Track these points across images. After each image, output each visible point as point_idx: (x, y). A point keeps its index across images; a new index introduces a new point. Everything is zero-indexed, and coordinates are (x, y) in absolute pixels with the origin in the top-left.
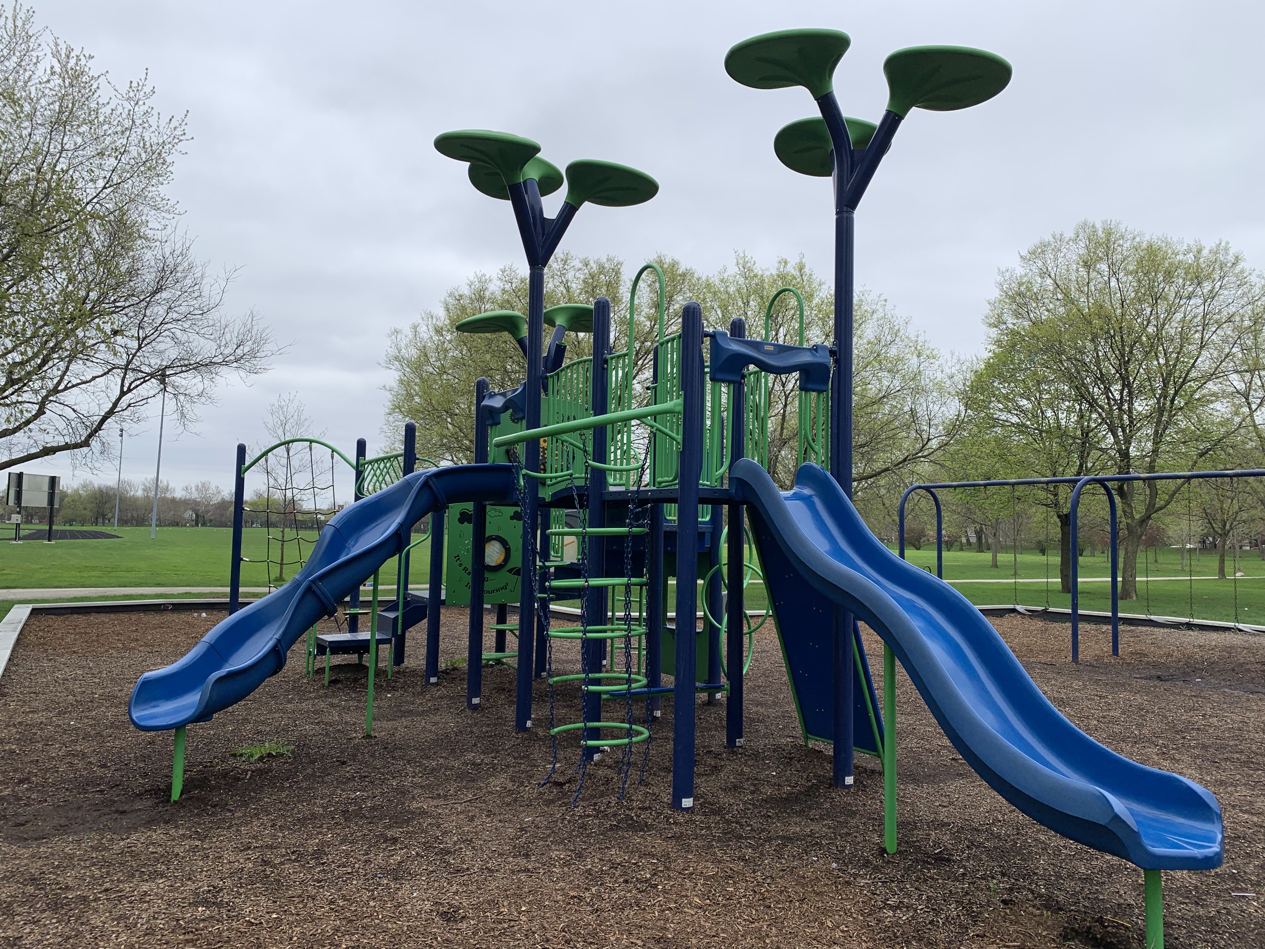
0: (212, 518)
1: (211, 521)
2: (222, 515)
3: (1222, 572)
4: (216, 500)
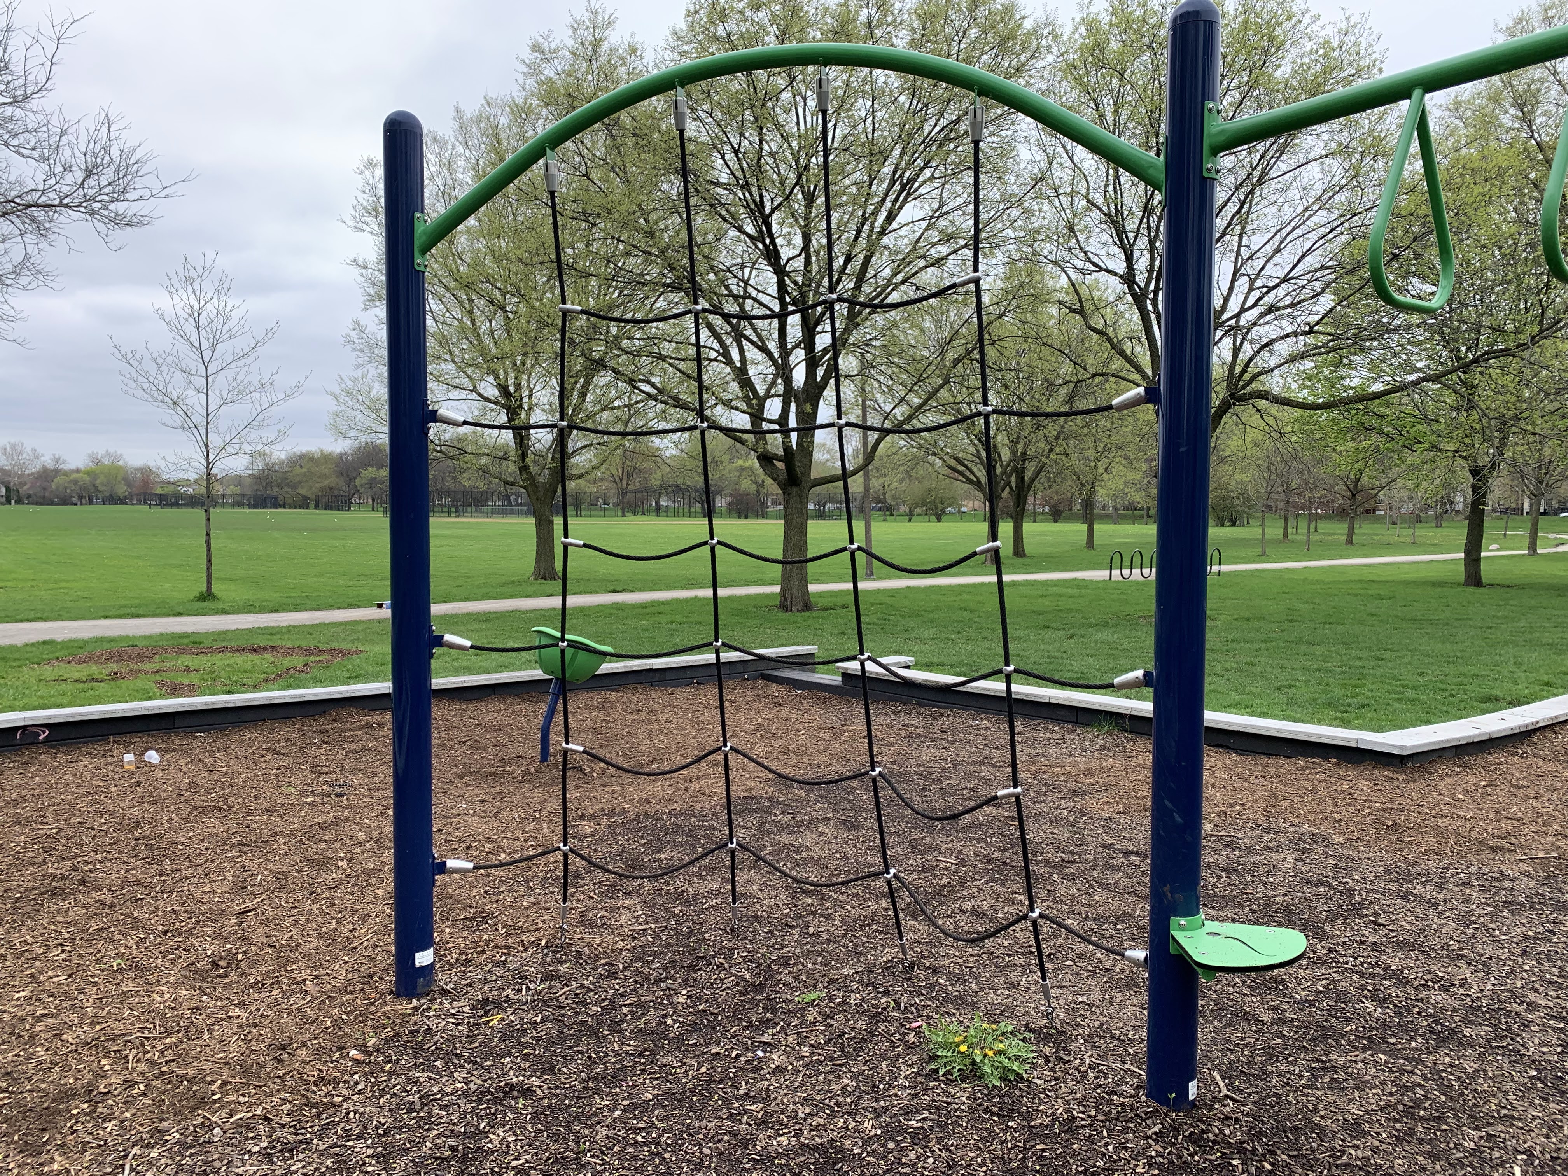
0: (31, 492)
1: (29, 496)
2: (45, 489)
4: (34, 468)
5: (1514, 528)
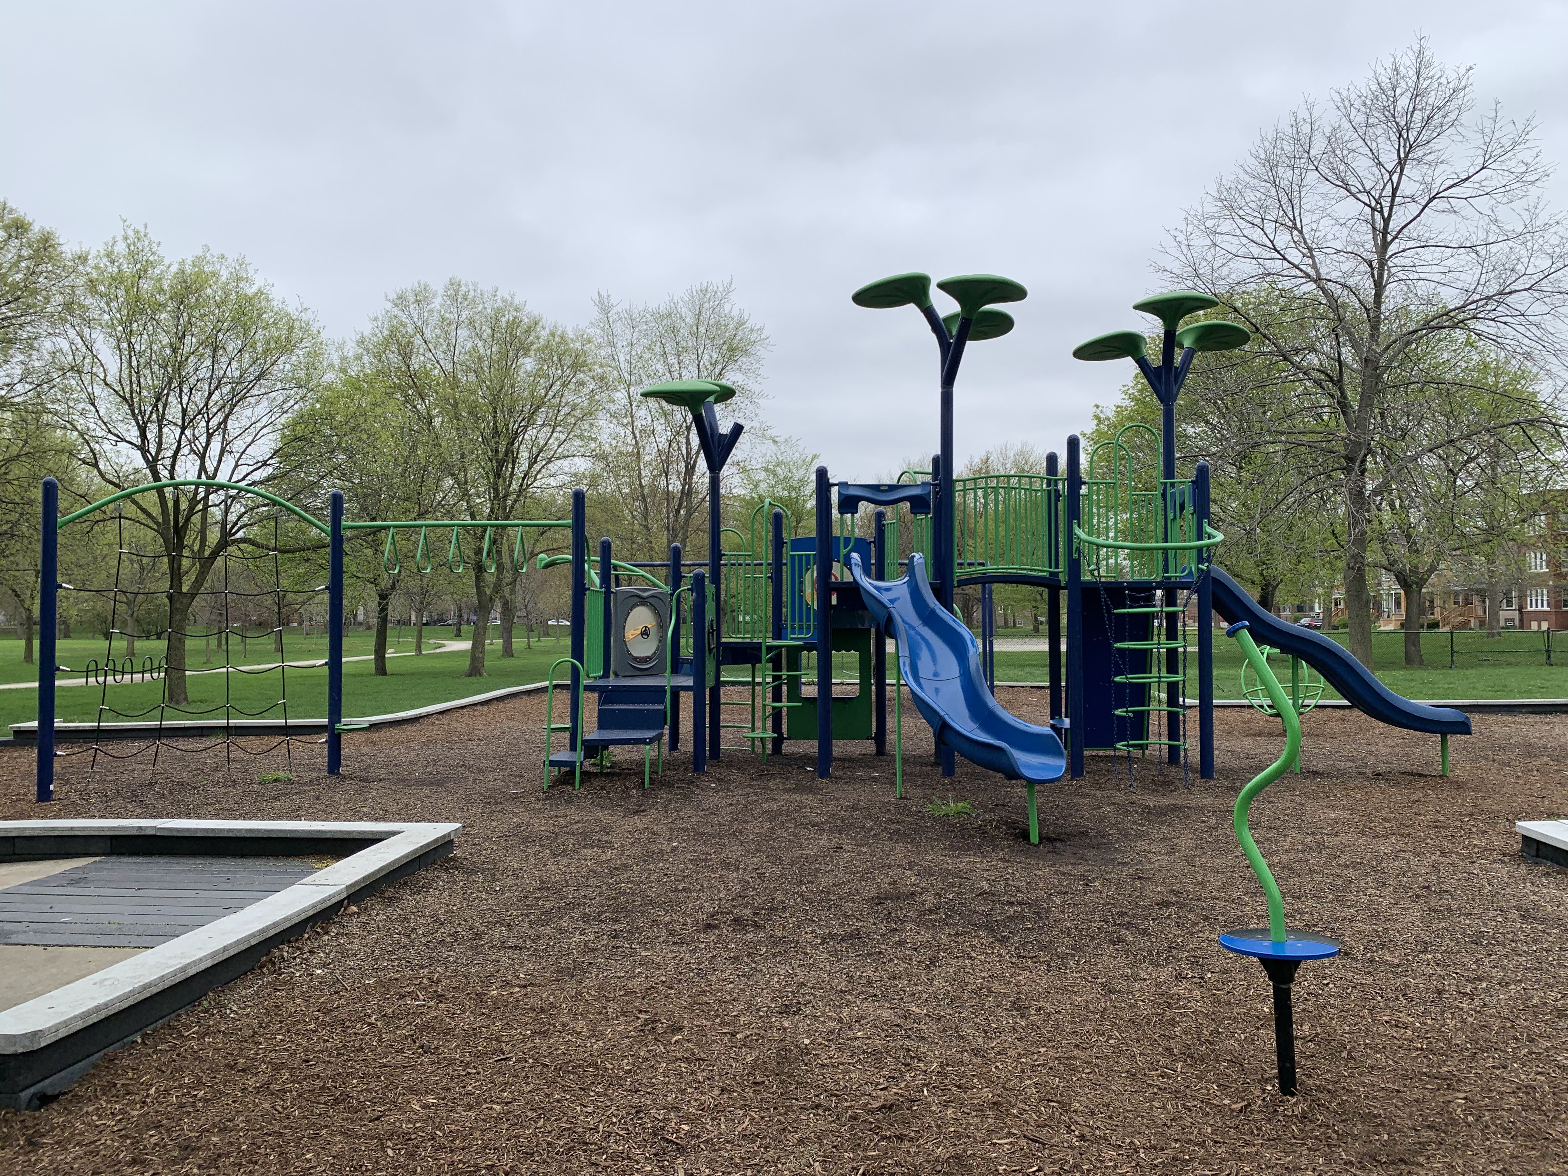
3: (419, 649)
5: (405, 637)
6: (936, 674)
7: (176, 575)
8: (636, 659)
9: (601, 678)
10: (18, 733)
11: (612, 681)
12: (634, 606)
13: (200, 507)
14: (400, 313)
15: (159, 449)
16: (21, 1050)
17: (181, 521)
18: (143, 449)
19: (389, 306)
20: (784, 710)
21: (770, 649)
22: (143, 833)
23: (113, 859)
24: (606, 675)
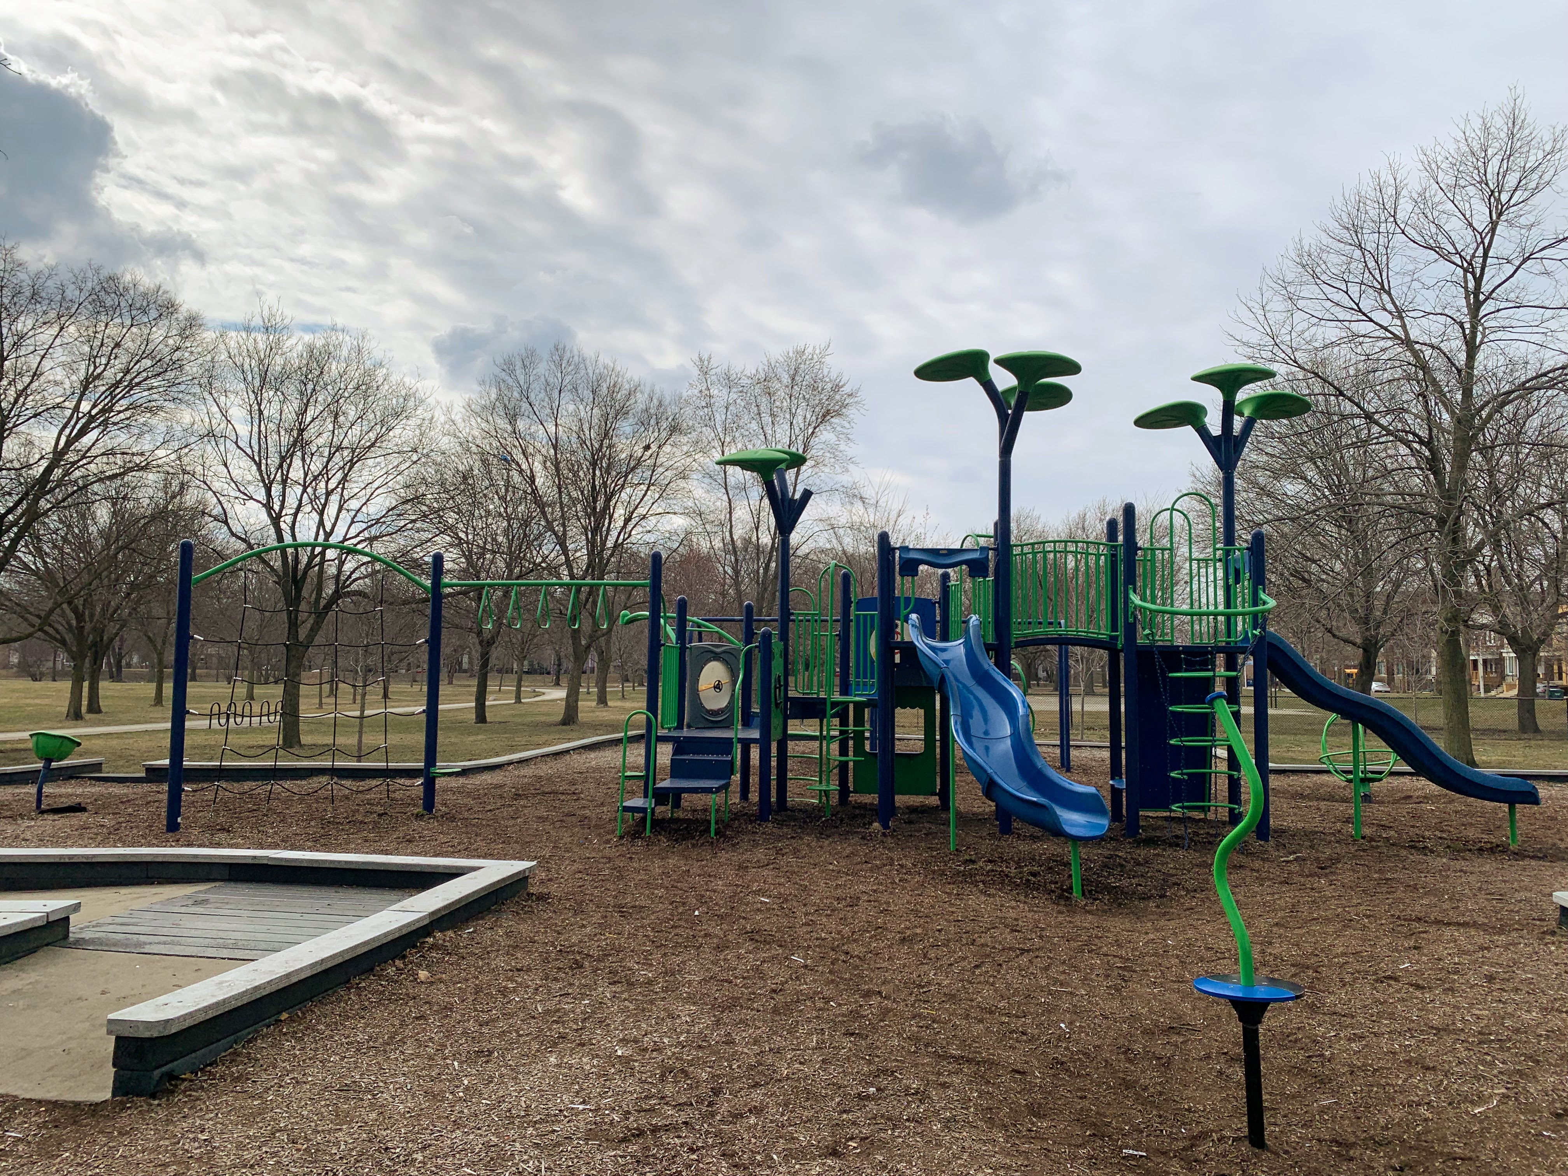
3: (518, 697)
5: (505, 684)
6: (986, 733)
7: (293, 625)
8: (708, 711)
9: (675, 729)
10: (150, 770)
11: (686, 733)
12: (709, 661)
13: (318, 559)
14: (507, 378)
15: (282, 507)
16: (155, 1035)
17: (300, 574)
18: (268, 507)
19: (497, 371)
20: (851, 764)
21: (834, 704)
22: (256, 862)
23: (233, 884)
24: (680, 727)
